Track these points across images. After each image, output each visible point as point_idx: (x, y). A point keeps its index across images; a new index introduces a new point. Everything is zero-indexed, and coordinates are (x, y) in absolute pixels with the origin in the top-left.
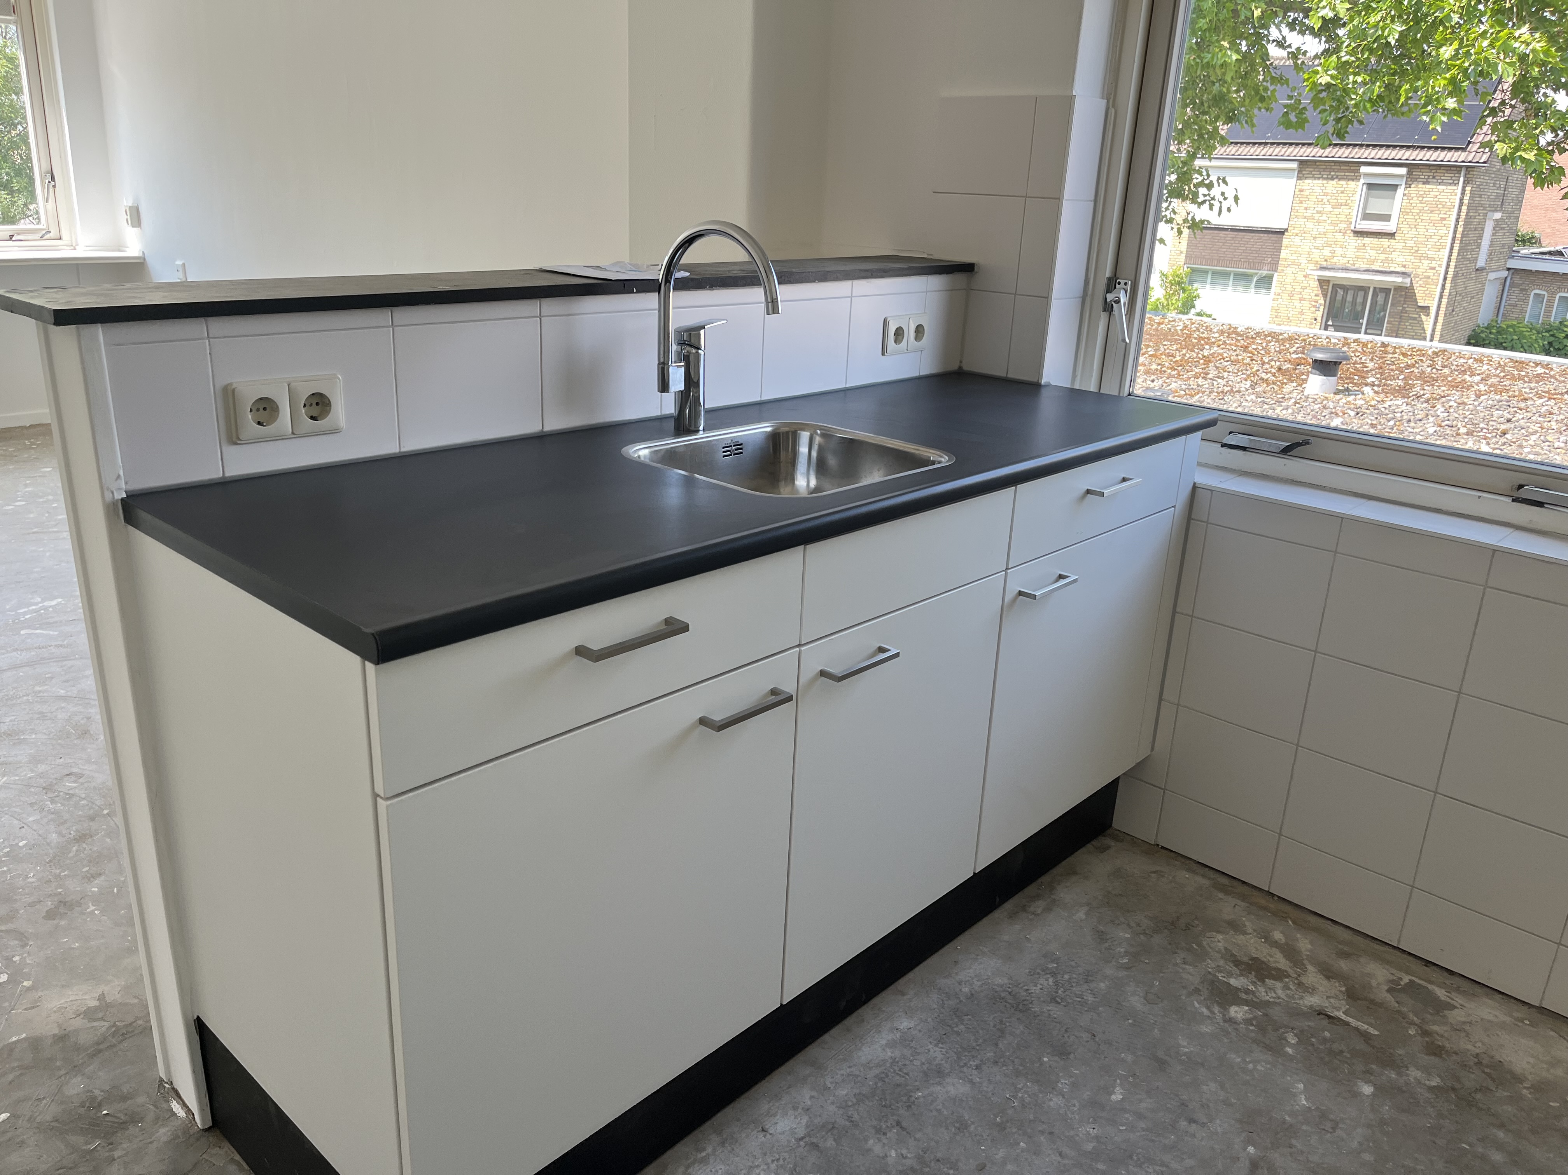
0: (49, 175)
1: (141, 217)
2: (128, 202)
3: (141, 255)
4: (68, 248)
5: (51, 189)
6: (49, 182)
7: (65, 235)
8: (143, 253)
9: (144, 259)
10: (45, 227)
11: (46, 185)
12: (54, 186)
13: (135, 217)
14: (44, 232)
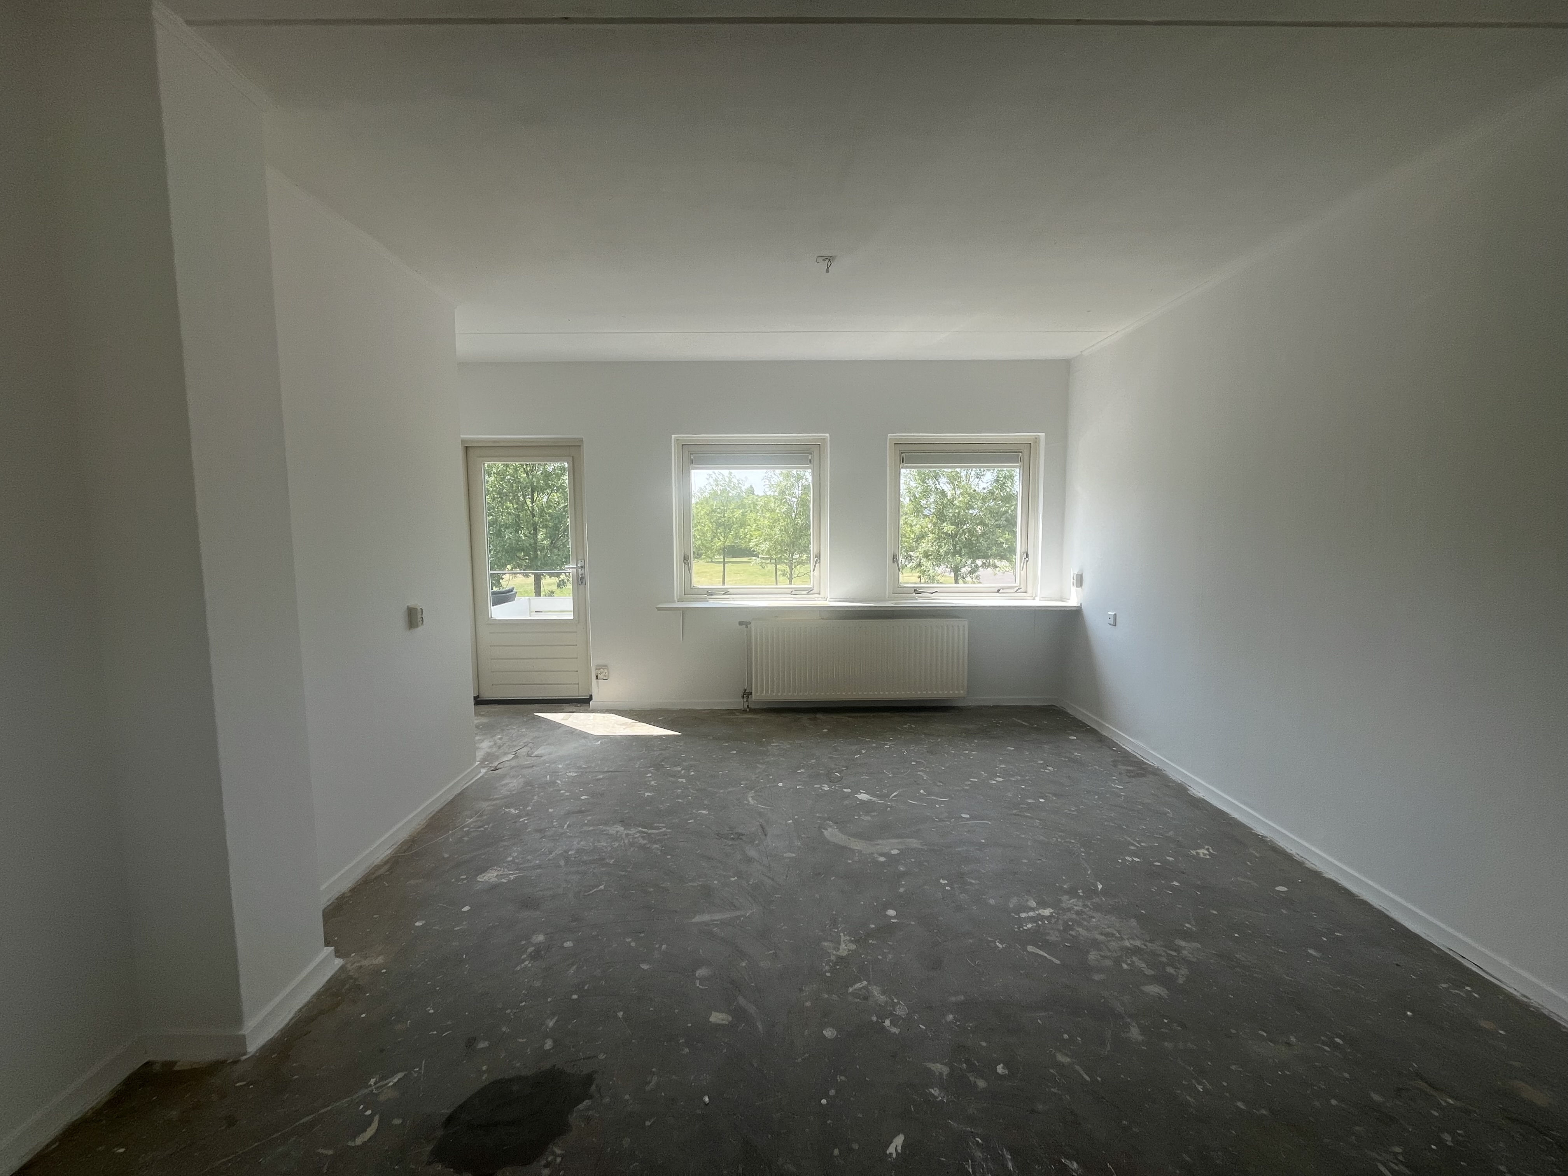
0: (1025, 555)
1: (1084, 582)
2: (1074, 571)
3: (1079, 605)
4: (1030, 598)
5: (1025, 563)
6: (1025, 558)
7: (1029, 590)
8: (1081, 604)
9: (1081, 607)
10: (1018, 585)
11: (1023, 560)
12: (1027, 561)
13: (1079, 581)
14: (1017, 588)
